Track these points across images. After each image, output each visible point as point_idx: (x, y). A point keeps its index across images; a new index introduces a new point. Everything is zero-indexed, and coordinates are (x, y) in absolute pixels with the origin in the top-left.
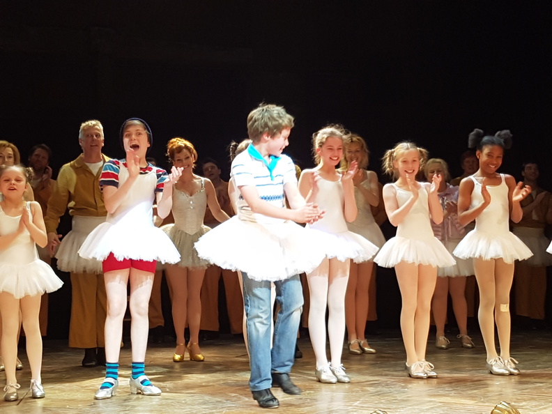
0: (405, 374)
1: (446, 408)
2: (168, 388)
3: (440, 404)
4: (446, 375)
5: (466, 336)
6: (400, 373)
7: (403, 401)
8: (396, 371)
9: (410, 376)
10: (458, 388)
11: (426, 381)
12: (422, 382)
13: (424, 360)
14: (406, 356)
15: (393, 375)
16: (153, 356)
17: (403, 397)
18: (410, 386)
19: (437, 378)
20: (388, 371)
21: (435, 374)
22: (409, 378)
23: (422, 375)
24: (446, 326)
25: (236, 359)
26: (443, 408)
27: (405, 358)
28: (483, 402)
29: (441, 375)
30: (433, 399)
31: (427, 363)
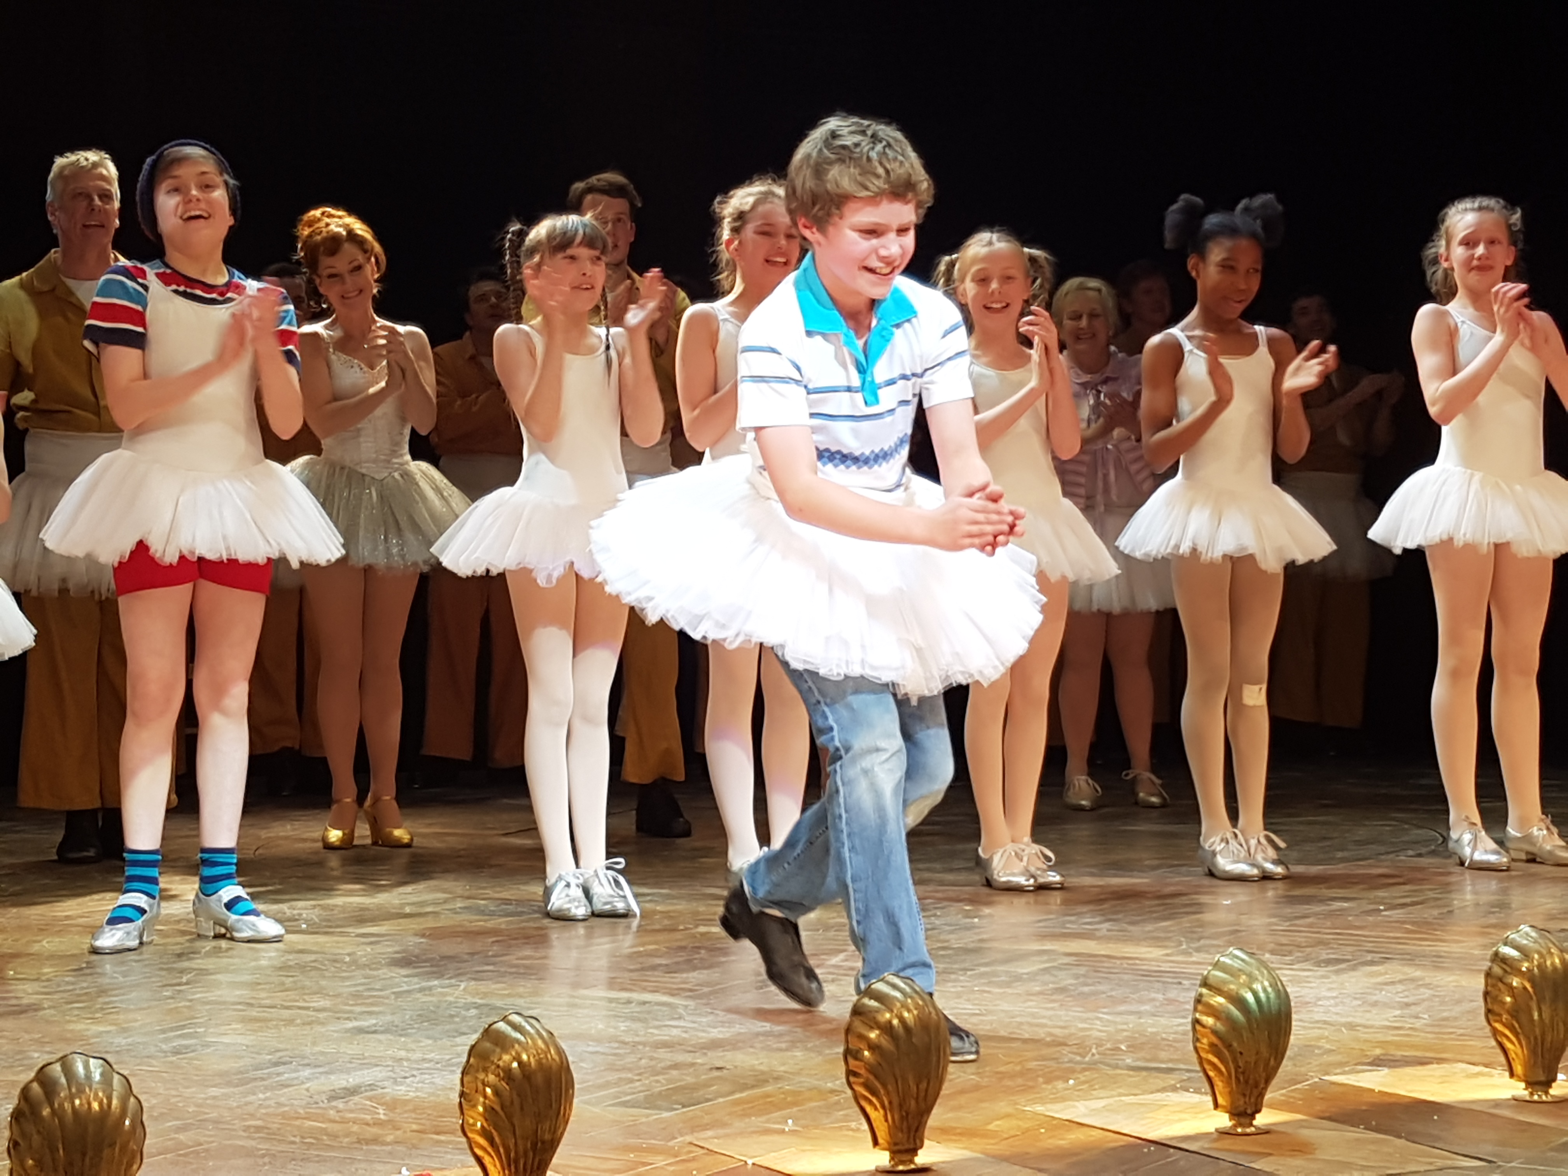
0: (976, 878)
1: (1082, 970)
2: (306, 921)
3: (1067, 960)
4: (1088, 881)
5: (1147, 775)
6: (962, 877)
7: (967, 951)
8: (951, 870)
9: (989, 883)
10: (1120, 916)
11: (1031, 898)
12: (1019, 901)
13: (1027, 839)
14: (979, 830)
15: (942, 883)
16: (264, 834)
17: (968, 939)
18: (987, 911)
19: (1062, 888)
20: (928, 870)
21: (1058, 878)
22: (986, 890)
23: (1022, 880)
24: (1093, 747)
25: (504, 840)
26: (1076, 970)
27: (976, 836)
28: (1186, 953)
29: (1075, 881)
30: (1048, 946)
31: (1036, 848)
